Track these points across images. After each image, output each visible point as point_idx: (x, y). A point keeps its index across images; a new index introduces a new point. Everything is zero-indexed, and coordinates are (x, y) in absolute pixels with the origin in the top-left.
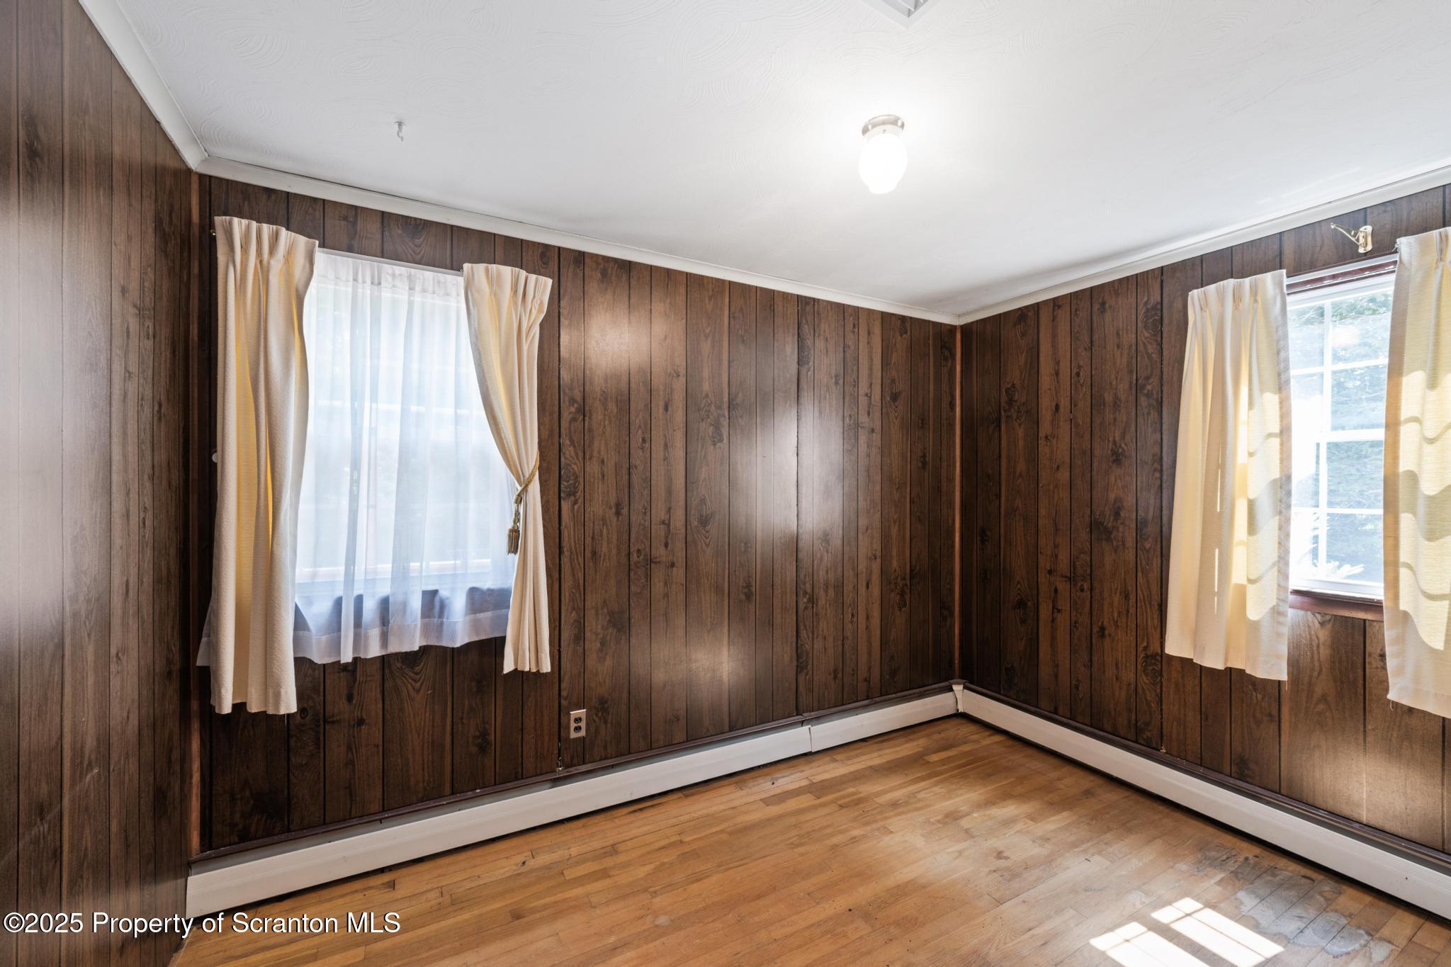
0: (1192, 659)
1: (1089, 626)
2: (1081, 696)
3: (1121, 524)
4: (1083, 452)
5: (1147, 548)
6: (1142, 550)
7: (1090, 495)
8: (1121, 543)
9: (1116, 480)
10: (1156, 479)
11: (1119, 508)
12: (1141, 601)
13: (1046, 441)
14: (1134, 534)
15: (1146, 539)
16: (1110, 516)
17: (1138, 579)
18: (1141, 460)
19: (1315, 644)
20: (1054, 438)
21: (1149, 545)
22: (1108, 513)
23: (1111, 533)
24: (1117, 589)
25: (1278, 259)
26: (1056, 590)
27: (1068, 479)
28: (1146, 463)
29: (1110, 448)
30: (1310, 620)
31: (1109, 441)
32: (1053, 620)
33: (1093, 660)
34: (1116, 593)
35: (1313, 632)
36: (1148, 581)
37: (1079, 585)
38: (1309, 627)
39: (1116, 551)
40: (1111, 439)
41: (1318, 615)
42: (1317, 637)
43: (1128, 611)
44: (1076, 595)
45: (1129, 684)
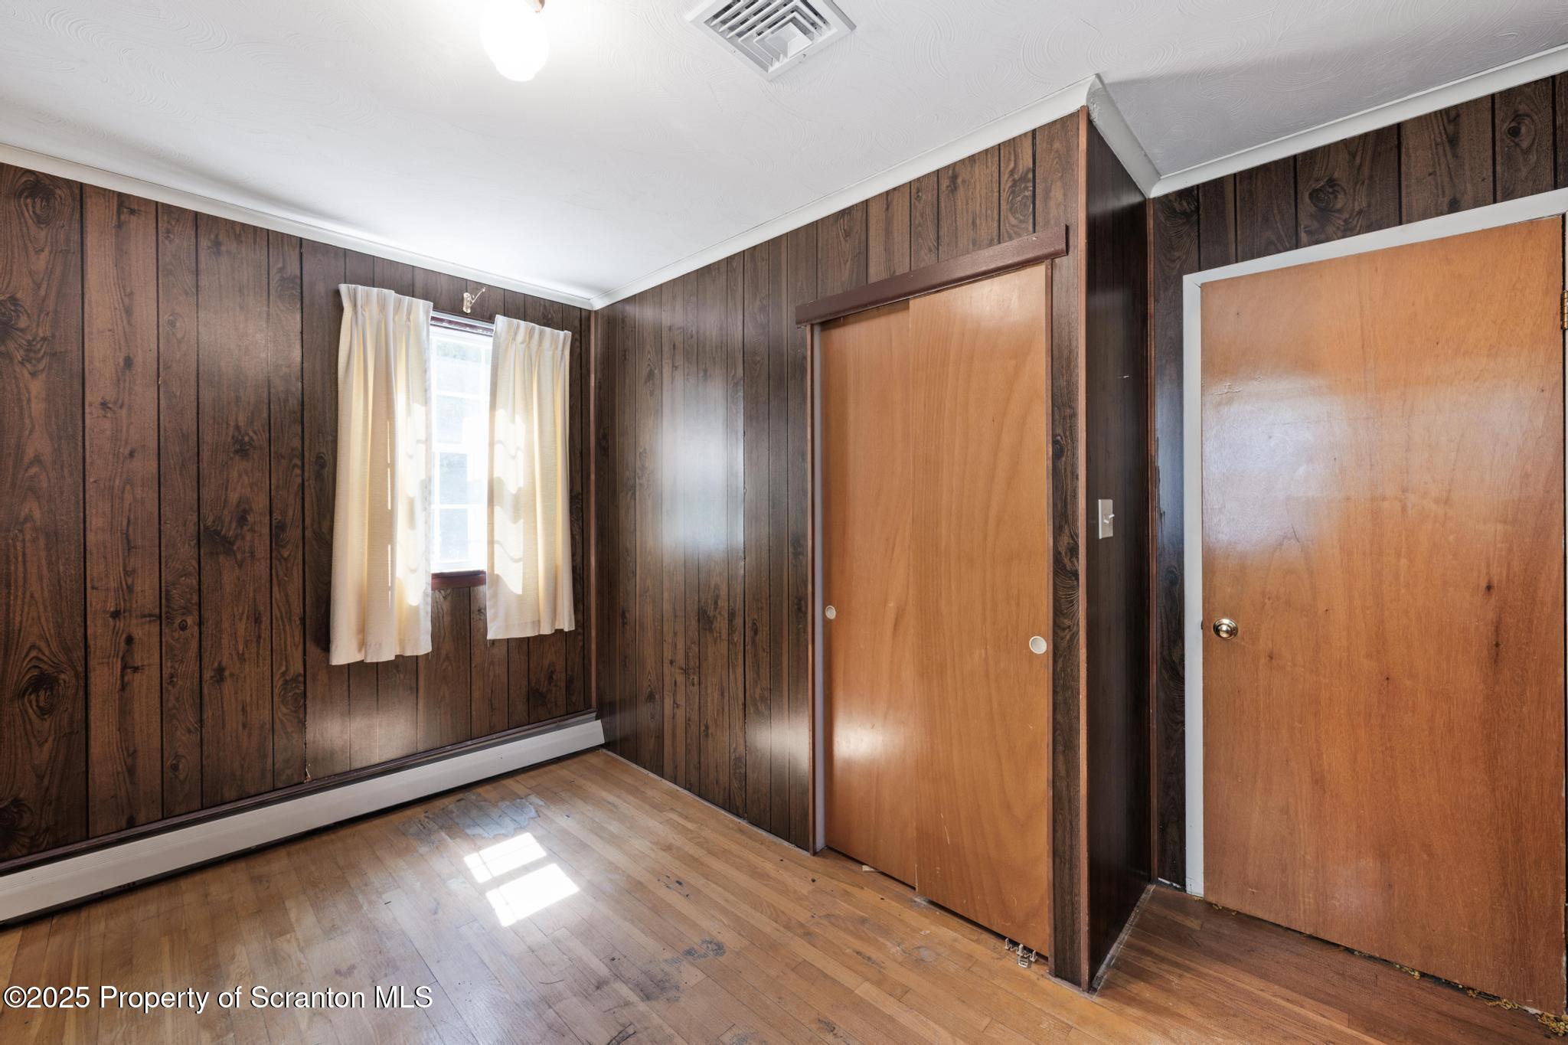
0: (363, 660)
1: (197, 675)
2: (182, 777)
3: (249, 530)
4: (183, 435)
5: (286, 556)
6: (279, 560)
7: (196, 497)
8: (247, 555)
9: (240, 476)
10: (296, 476)
11: (245, 511)
12: (277, 620)
13: (104, 409)
14: (268, 542)
15: (284, 547)
16: (230, 522)
17: (273, 595)
18: (275, 453)
19: (441, 615)
20: (121, 407)
21: (288, 553)
22: (227, 520)
23: (232, 543)
24: (243, 613)
25: (411, 287)
26: (130, 640)
27: (155, 471)
28: (283, 457)
29: (231, 434)
30: (437, 596)
31: (228, 424)
32: (123, 688)
33: (205, 717)
34: (241, 619)
35: (439, 606)
36: (287, 595)
37: (178, 621)
38: (437, 602)
39: (240, 566)
40: (232, 423)
41: (442, 592)
42: (442, 609)
43: (259, 637)
44: (173, 637)
45: (262, 726)
